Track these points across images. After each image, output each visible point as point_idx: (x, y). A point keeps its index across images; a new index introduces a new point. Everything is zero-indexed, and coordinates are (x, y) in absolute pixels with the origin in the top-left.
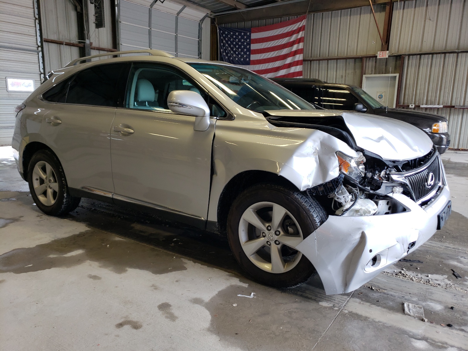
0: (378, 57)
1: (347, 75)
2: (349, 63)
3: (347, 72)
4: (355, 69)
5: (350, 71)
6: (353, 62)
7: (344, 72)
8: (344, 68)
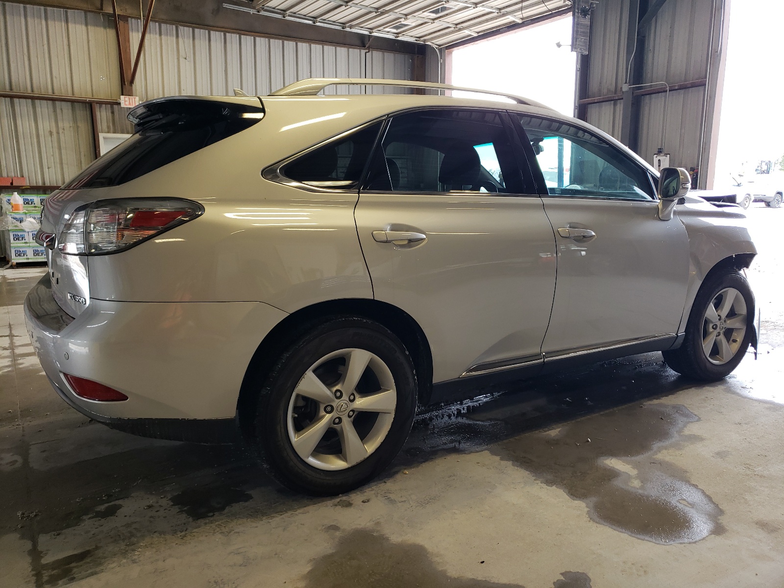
0: (123, 105)
1: (61, 131)
2: (61, 109)
3: (60, 124)
4: (75, 120)
5: (66, 123)
6: (70, 107)
7: (53, 124)
8: (53, 117)
